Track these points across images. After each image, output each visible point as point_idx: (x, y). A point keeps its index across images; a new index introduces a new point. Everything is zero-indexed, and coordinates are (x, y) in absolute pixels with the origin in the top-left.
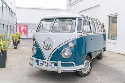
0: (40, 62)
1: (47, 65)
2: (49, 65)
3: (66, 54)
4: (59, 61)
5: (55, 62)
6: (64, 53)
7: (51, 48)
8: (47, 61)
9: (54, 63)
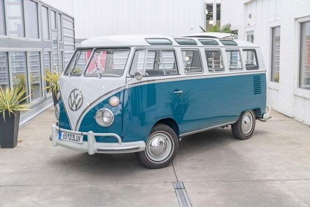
0: (63, 134)
1: (72, 138)
2: (75, 139)
3: (106, 119)
4: (91, 132)
5: (84, 133)
6: (103, 116)
7: (80, 107)
8: (73, 131)
9: (82, 134)
